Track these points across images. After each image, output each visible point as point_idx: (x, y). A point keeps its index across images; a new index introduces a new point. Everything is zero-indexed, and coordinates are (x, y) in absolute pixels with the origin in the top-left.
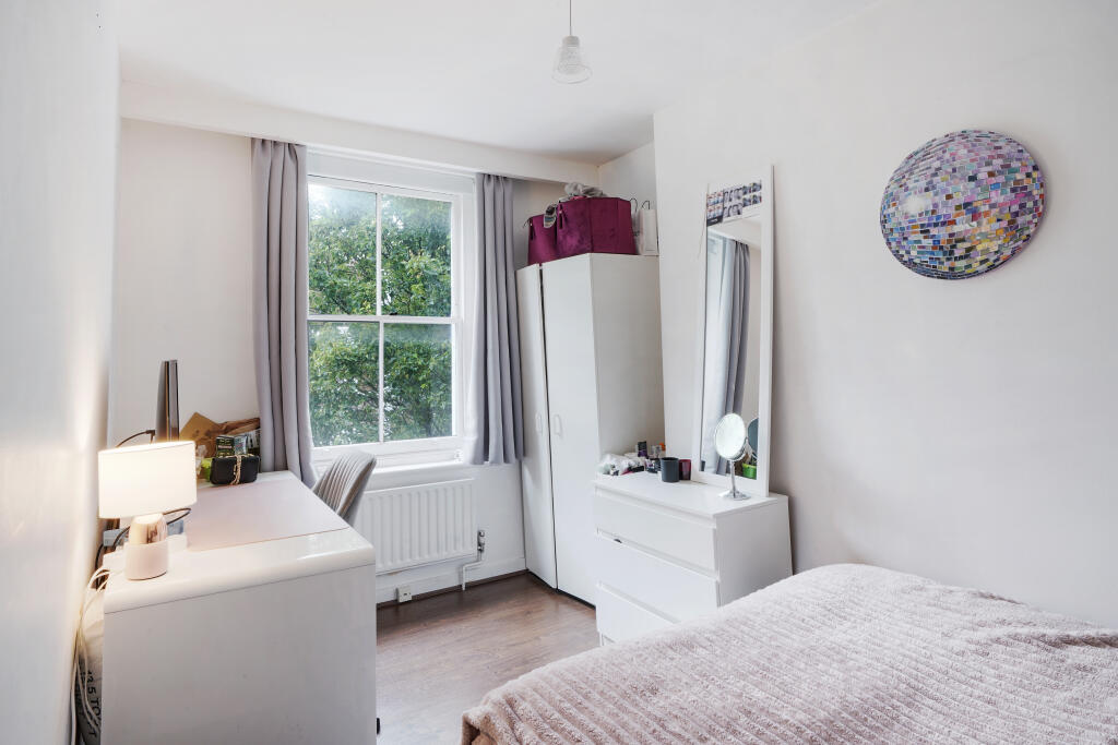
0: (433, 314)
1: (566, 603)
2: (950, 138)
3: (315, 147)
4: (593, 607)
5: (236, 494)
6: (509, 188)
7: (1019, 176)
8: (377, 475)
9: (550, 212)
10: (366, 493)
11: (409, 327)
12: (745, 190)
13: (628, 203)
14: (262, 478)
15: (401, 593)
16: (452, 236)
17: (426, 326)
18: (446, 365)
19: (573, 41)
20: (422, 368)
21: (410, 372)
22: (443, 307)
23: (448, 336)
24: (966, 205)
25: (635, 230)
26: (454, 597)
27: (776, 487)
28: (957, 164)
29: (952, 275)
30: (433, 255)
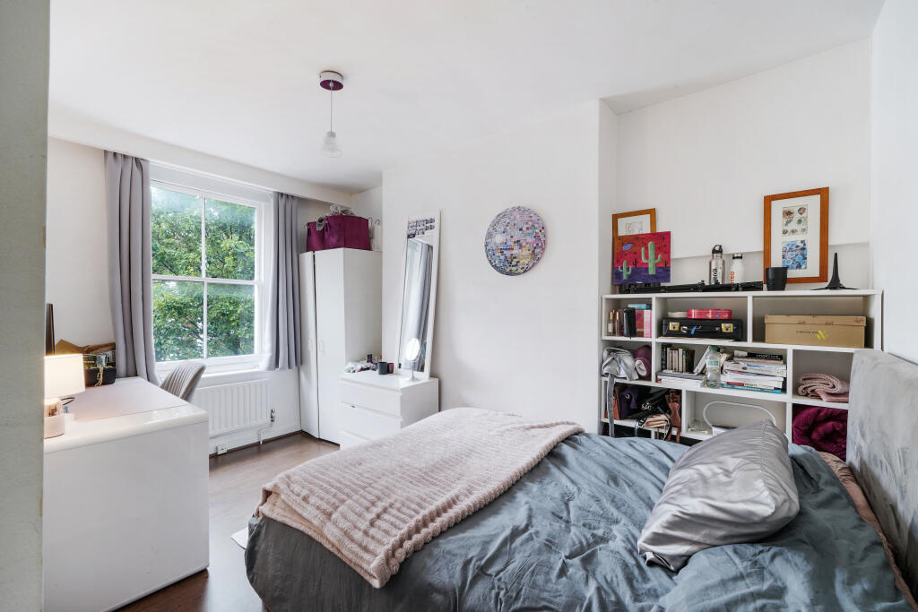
0: (241, 278)
1: (323, 445)
2: (514, 209)
3: (155, 162)
4: (338, 445)
5: (100, 391)
6: (295, 203)
7: (537, 231)
8: (205, 379)
9: (321, 220)
10: (198, 389)
11: (222, 285)
12: (427, 221)
13: (367, 221)
14: (118, 382)
15: (220, 448)
16: (255, 227)
17: (235, 285)
18: (251, 311)
19: (332, 134)
20: (232, 312)
21: (224, 315)
22: (249, 272)
23: (252, 292)
24: (518, 241)
25: (370, 236)
26: (255, 448)
27: (433, 375)
28: (516, 222)
29: (510, 273)
30: (240, 239)
